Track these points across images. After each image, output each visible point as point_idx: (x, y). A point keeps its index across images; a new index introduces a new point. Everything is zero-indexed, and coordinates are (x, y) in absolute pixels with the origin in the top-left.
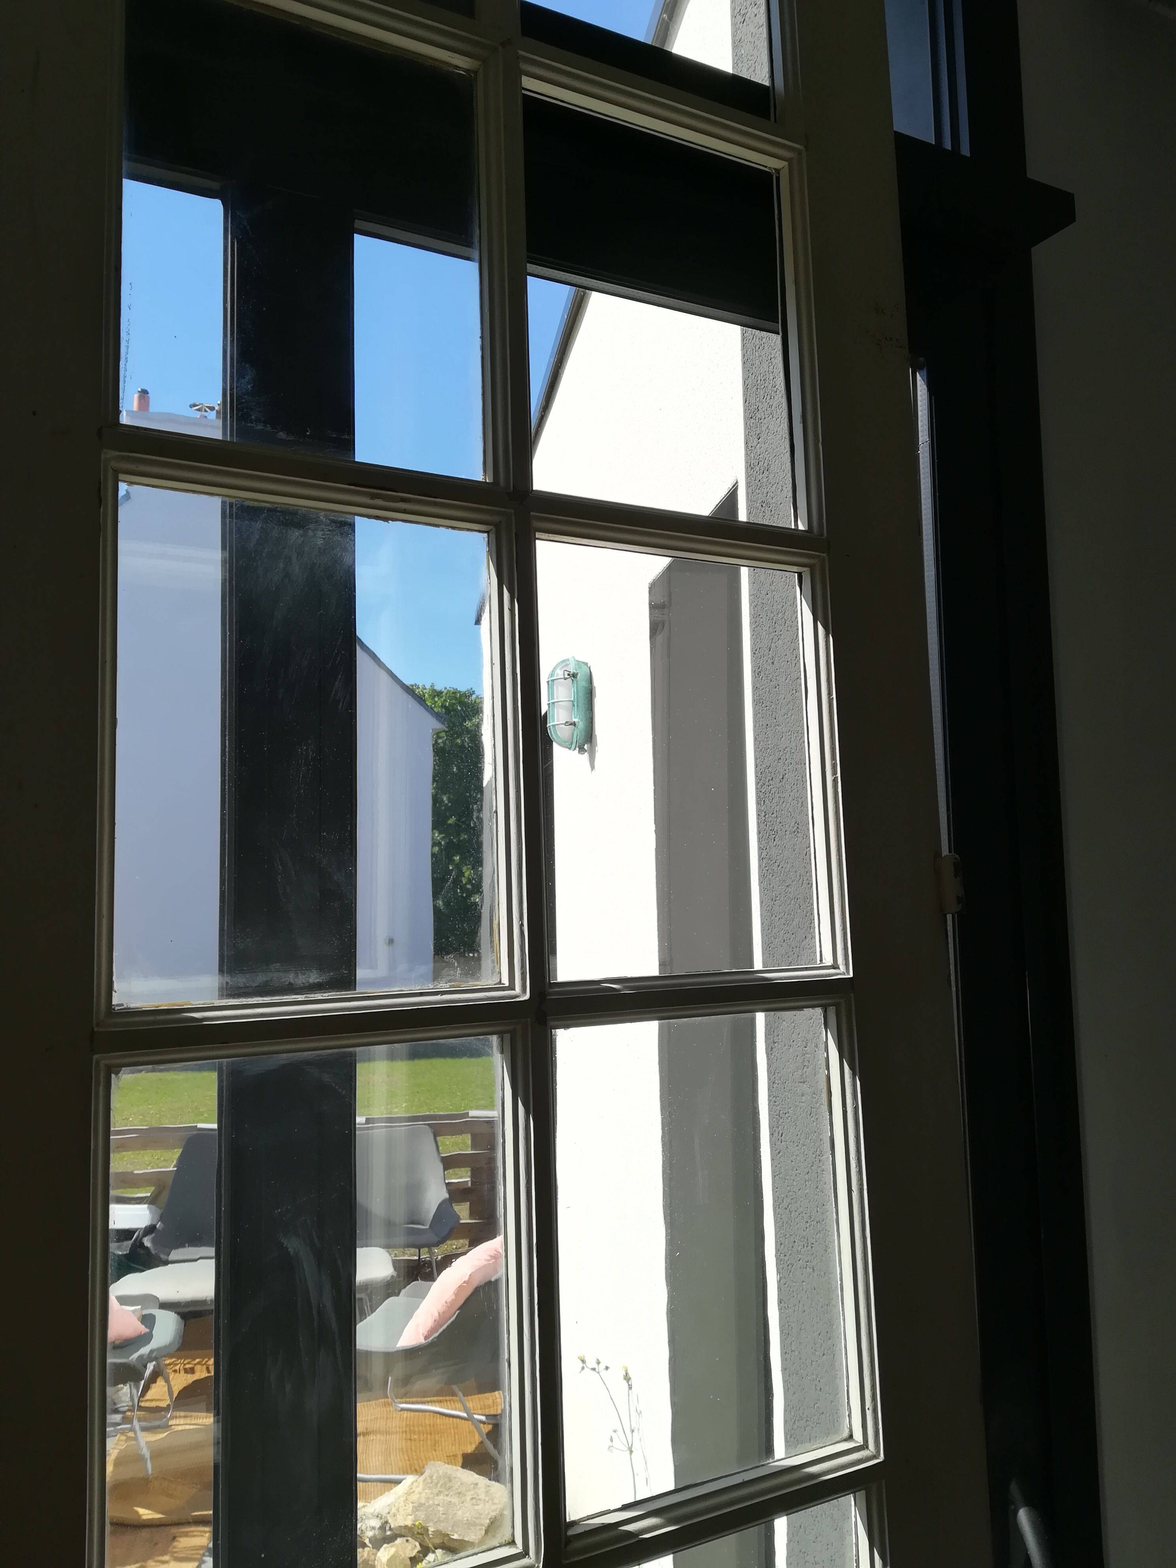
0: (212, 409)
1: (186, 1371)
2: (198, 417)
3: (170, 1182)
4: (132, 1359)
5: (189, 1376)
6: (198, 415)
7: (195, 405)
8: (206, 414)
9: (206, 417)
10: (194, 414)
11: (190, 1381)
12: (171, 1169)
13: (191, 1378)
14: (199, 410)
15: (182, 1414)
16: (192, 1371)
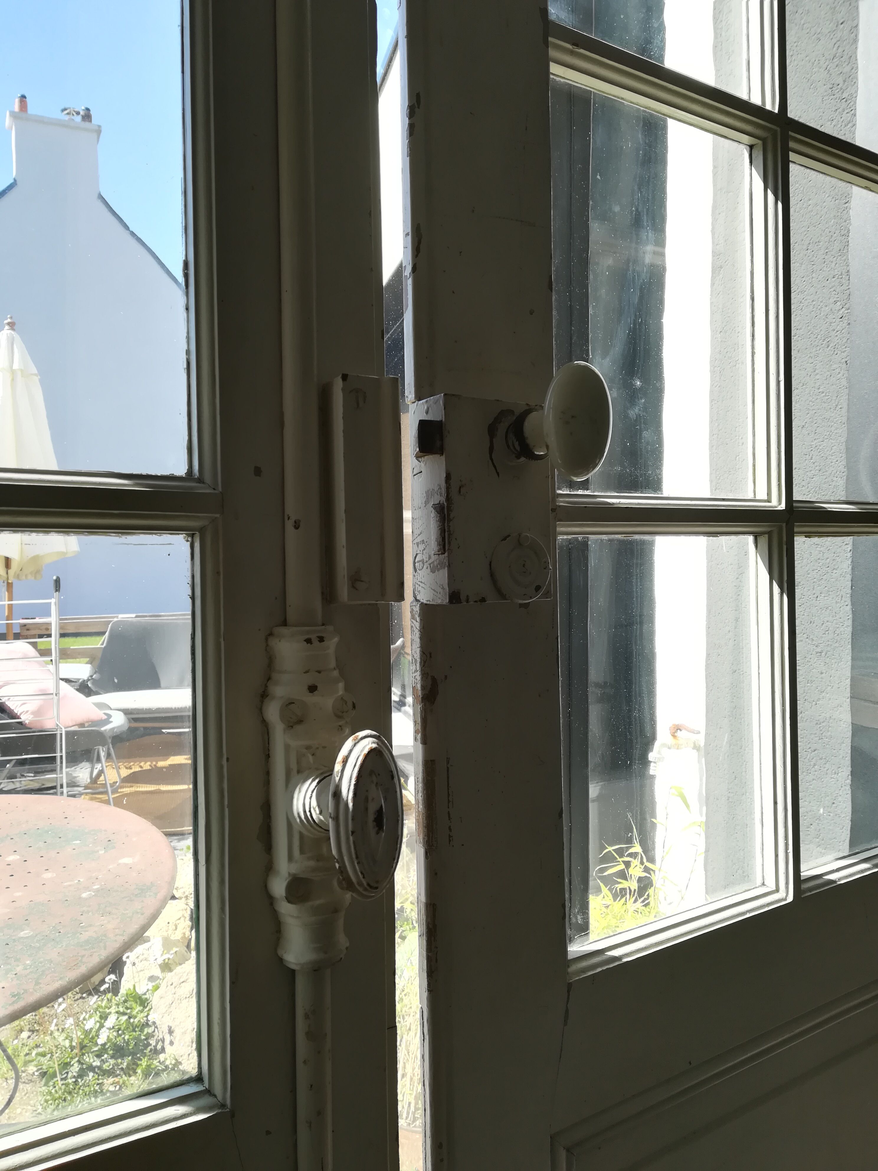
0: (78, 113)
1: (127, 768)
2: (67, 119)
3: (99, 655)
4: (105, 730)
5: (129, 770)
6: (67, 118)
7: (65, 109)
8: (73, 117)
9: (73, 120)
10: (64, 117)
11: (129, 773)
12: (99, 646)
13: (130, 772)
14: (68, 114)
15: (129, 785)
16: (130, 768)
